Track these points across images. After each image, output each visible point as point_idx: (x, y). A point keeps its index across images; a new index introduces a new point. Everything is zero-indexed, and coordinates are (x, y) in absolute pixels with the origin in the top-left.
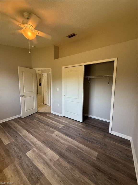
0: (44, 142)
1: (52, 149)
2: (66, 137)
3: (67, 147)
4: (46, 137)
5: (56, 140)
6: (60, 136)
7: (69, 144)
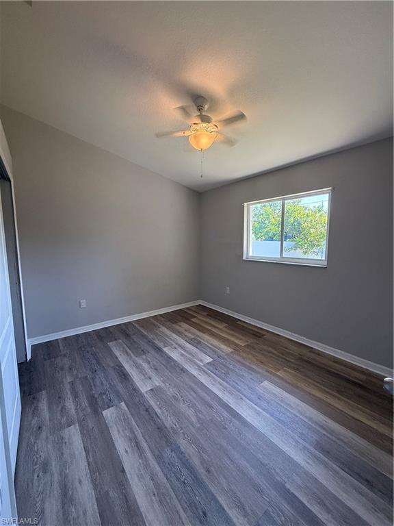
0: (183, 370)
1: (170, 358)
2: (131, 371)
3: (144, 357)
4: (178, 381)
5: (156, 369)
6: (143, 377)
7: (136, 359)
